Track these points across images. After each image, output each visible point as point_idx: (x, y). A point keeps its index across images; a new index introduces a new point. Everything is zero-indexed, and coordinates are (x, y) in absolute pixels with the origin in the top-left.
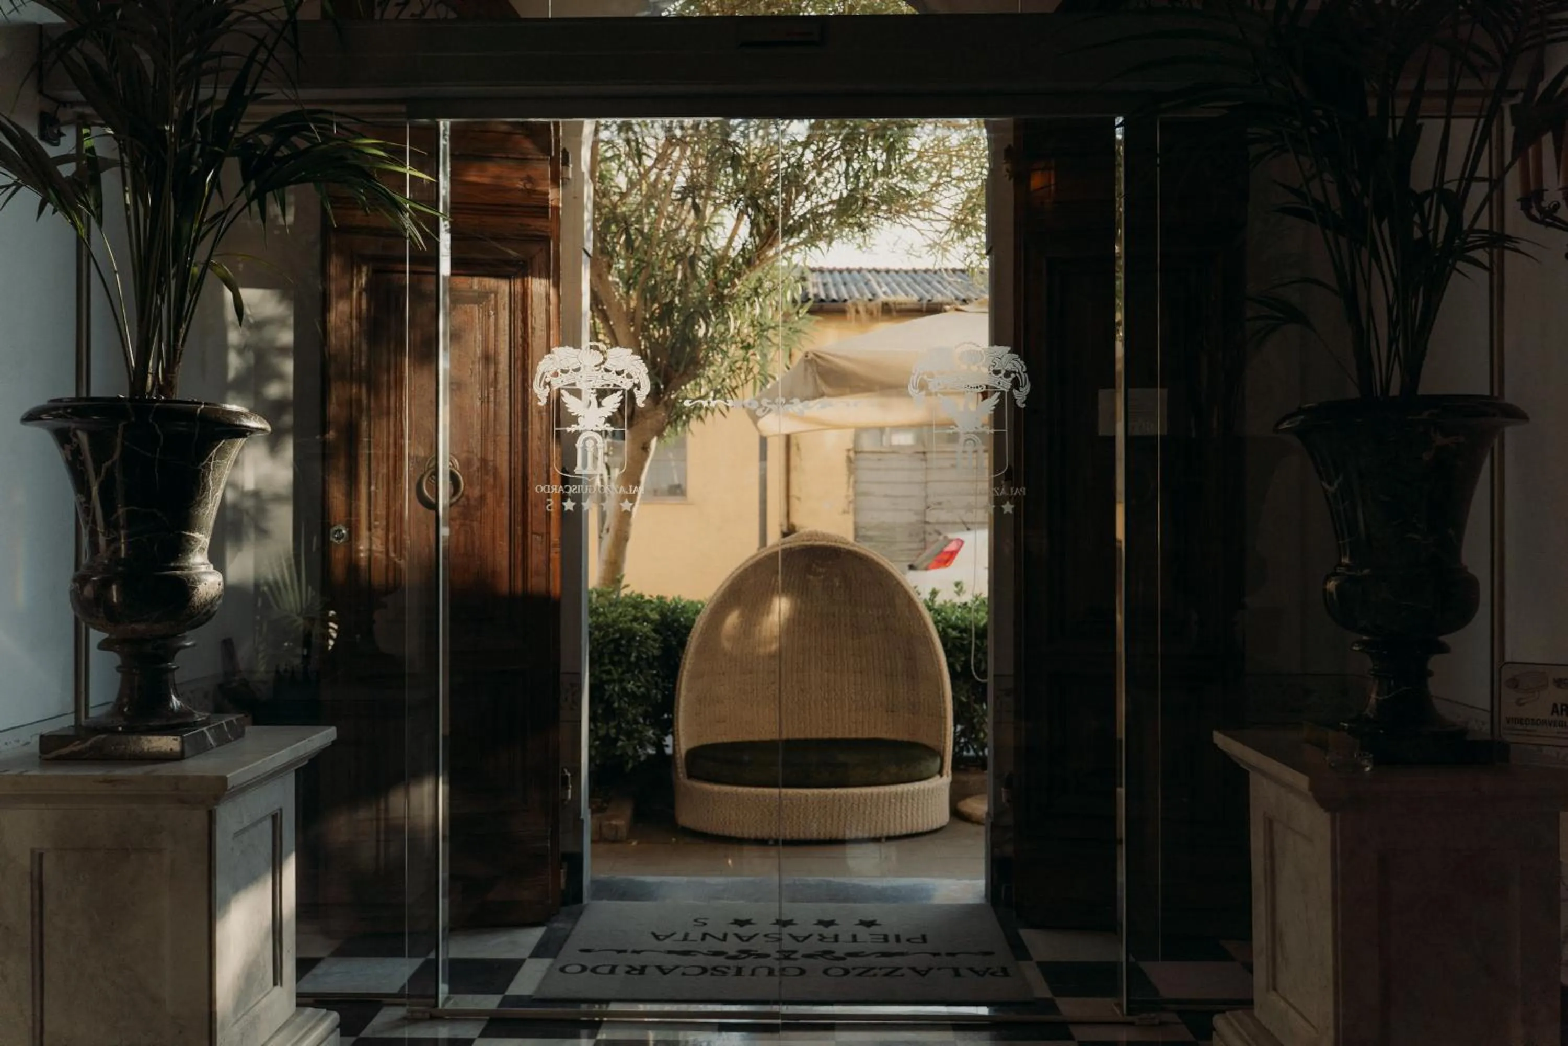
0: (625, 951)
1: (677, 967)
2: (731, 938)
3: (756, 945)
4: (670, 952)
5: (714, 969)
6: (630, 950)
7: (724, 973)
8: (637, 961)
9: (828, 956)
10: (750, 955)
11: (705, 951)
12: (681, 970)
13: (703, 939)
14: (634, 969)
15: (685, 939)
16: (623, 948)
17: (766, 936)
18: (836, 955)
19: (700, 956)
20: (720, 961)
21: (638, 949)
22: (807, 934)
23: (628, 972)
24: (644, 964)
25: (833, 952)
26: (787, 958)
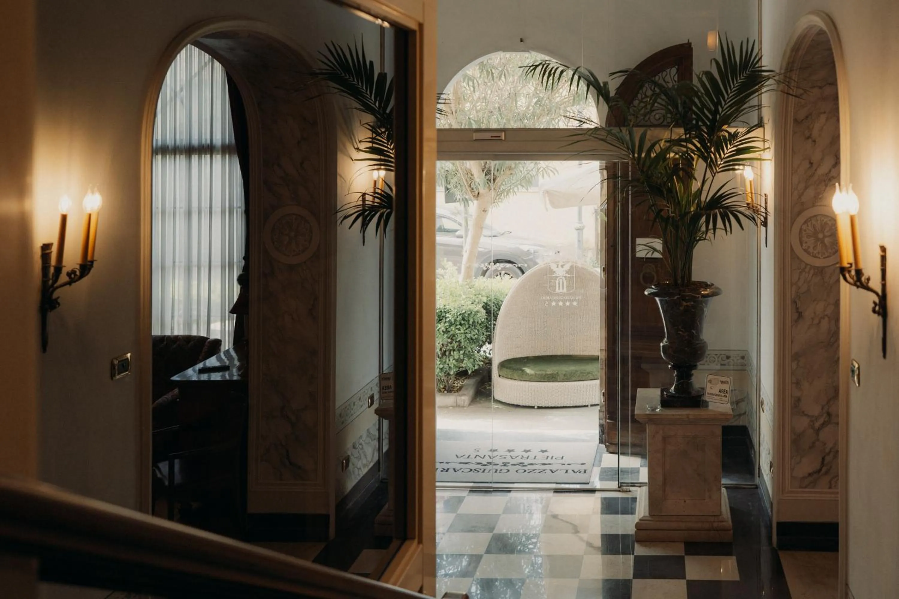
0: (443, 462)
1: (461, 469)
2: (487, 457)
3: (495, 461)
4: (460, 463)
5: (475, 470)
6: (445, 462)
7: (478, 471)
8: (446, 466)
9: (521, 465)
10: (491, 464)
11: (474, 463)
12: (462, 470)
13: (475, 457)
14: (444, 469)
15: (468, 457)
16: (442, 461)
17: (501, 456)
18: (524, 464)
19: (472, 465)
20: (479, 466)
21: (449, 461)
22: (516, 456)
23: (442, 471)
24: (448, 468)
25: (524, 463)
26: (505, 465)
